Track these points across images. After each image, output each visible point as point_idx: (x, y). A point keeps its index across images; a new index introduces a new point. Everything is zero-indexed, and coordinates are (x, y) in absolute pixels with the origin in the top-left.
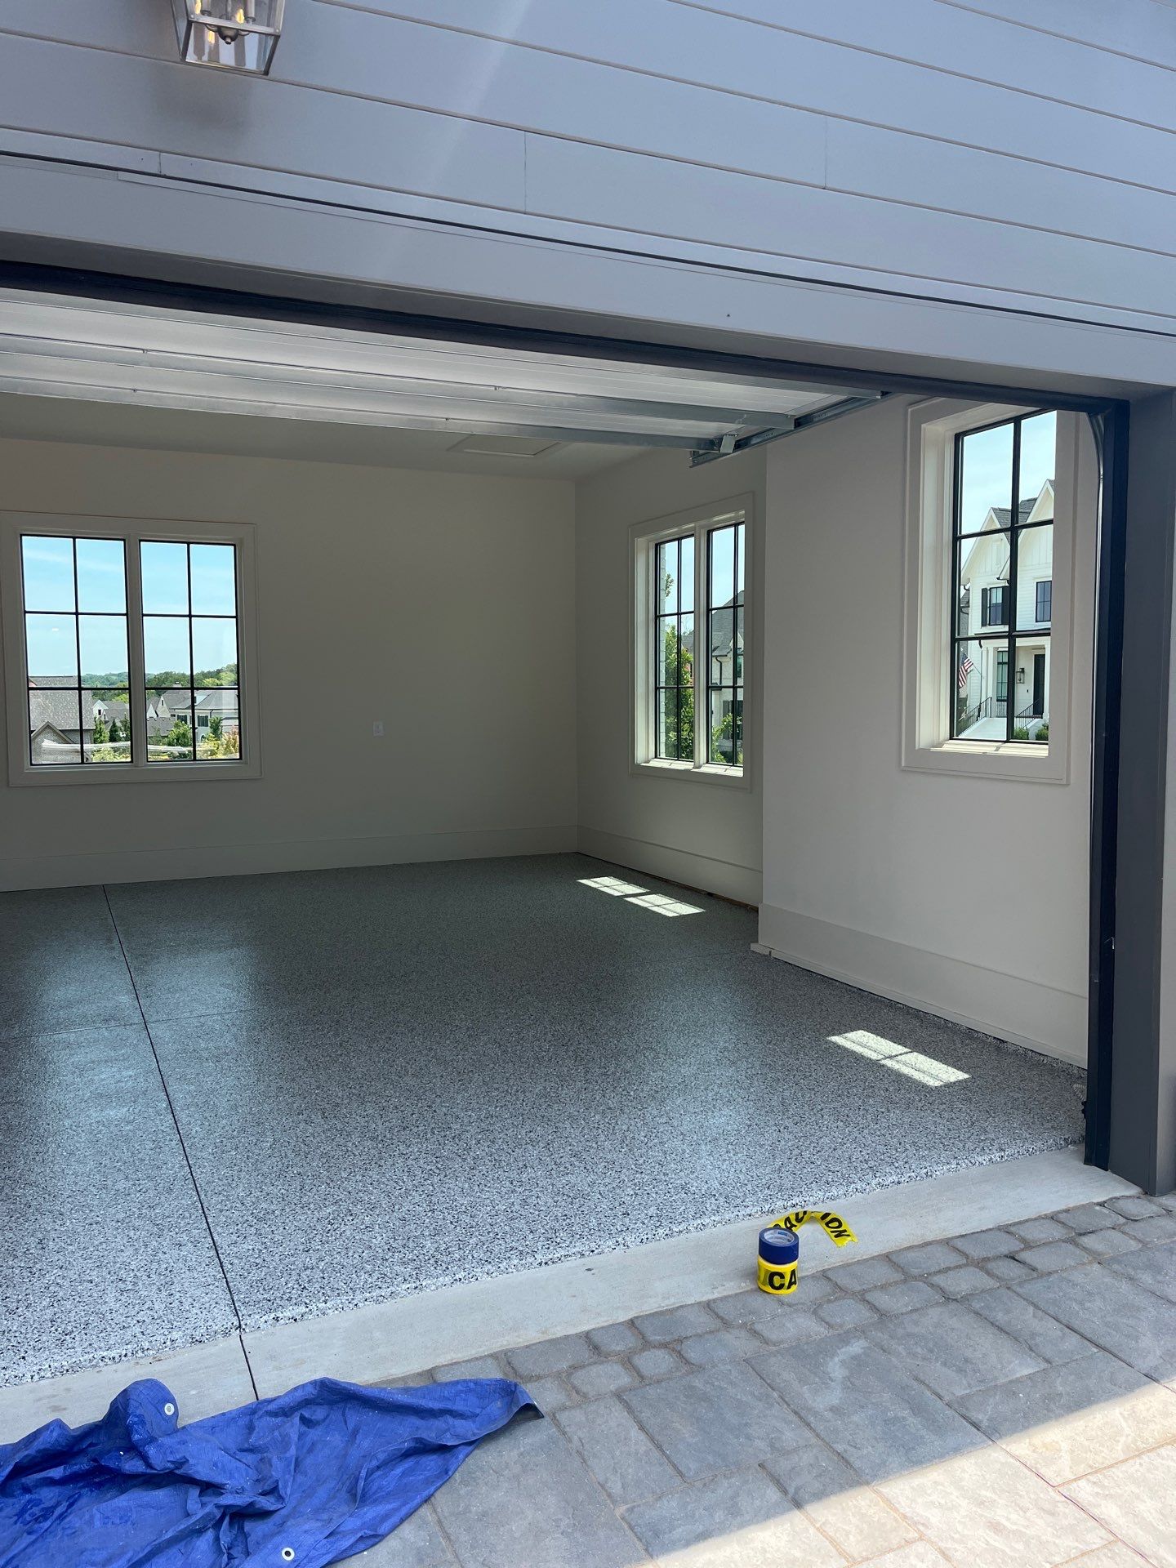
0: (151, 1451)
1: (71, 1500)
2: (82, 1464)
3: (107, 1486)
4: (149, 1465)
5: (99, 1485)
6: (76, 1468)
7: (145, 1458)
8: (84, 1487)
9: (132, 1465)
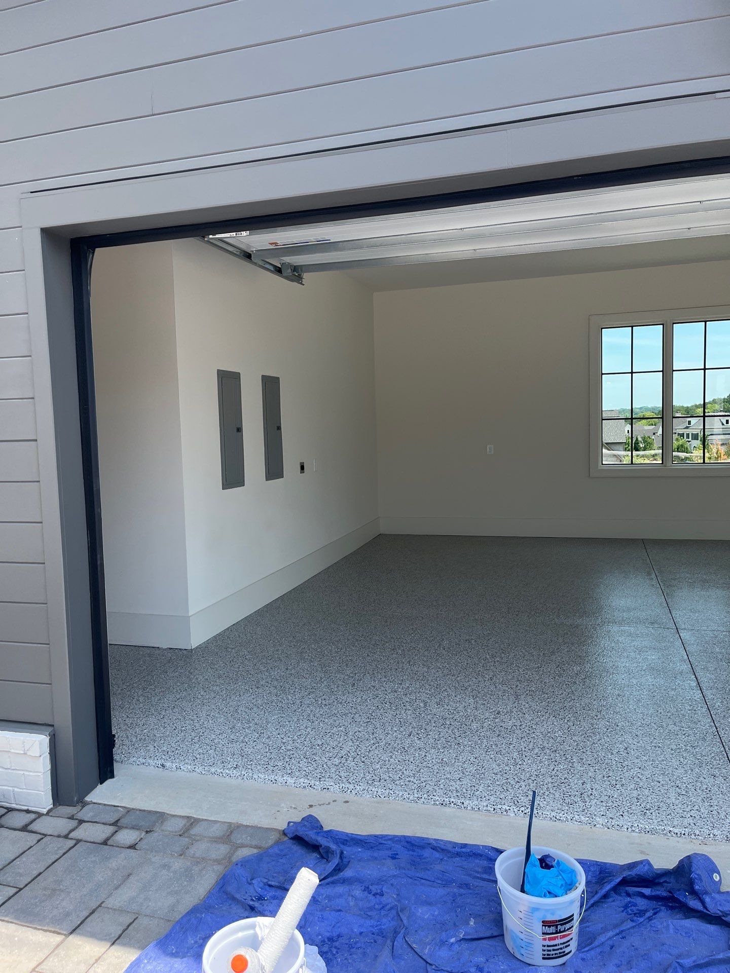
0: (707, 899)
1: (655, 911)
2: (661, 892)
3: (677, 910)
4: (705, 907)
5: (672, 908)
6: (658, 893)
7: (703, 903)
8: (662, 905)
9: (694, 903)
